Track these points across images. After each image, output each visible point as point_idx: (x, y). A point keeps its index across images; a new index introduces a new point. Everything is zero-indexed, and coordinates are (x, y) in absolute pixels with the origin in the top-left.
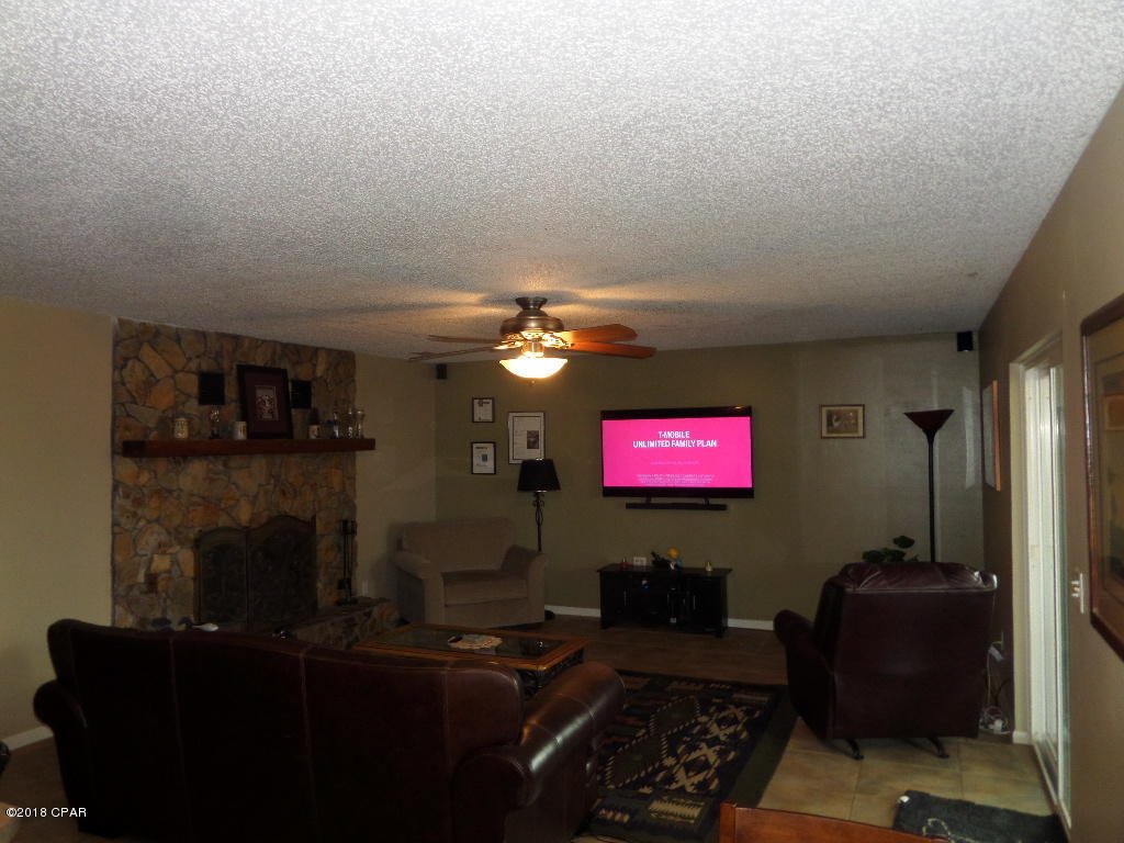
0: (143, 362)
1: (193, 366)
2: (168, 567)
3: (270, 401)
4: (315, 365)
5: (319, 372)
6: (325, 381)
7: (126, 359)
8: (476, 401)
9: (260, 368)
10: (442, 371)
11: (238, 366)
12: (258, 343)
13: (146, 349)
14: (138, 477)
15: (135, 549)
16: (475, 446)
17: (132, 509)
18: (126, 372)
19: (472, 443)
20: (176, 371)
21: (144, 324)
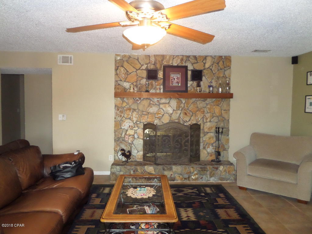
0: (124, 68)
1: (144, 67)
2: (133, 134)
3: (178, 78)
4: (205, 64)
5: (207, 66)
6: (211, 69)
7: (118, 67)
8: (309, 73)
9: (175, 66)
10: (295, 60)
11: (163, 66)
12: (173, 57)
13: (125, 63)
14: (122, 104)
15: (121, 126)
16: (307, 97)
17: (120, 114)
18: (118, 71)
19: (306, 96)
20: (137, 70)
21: (125, 55)
